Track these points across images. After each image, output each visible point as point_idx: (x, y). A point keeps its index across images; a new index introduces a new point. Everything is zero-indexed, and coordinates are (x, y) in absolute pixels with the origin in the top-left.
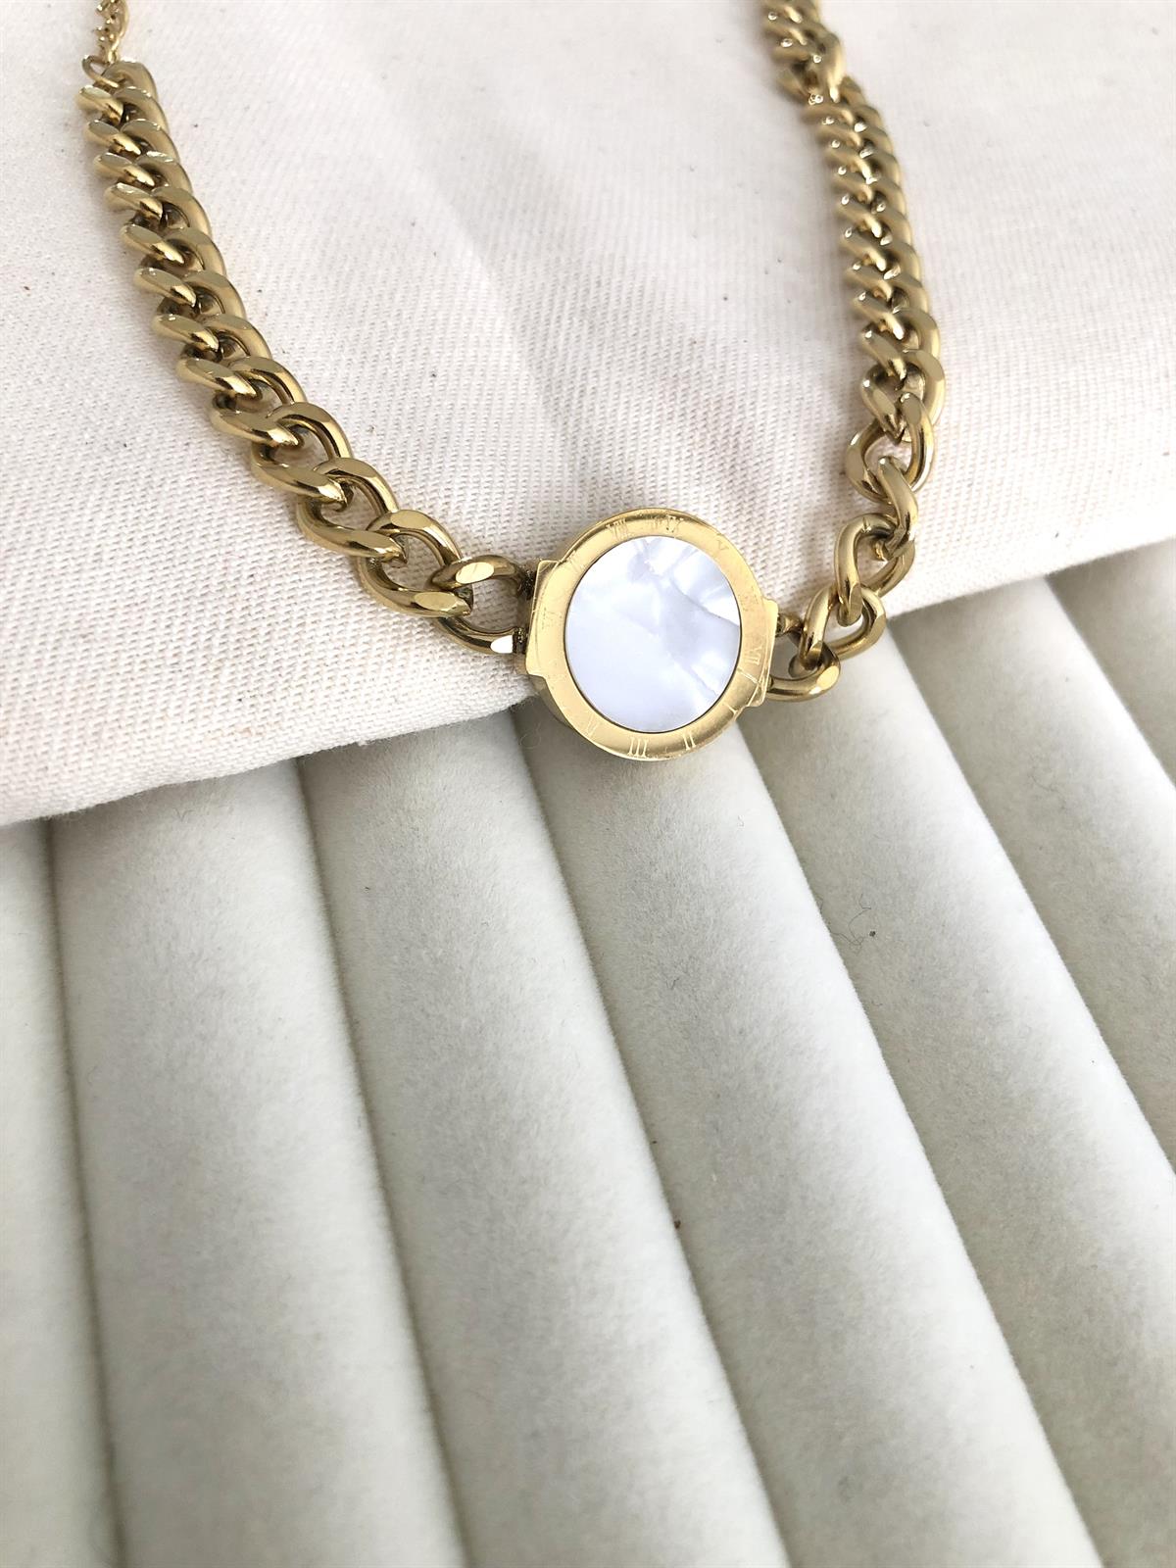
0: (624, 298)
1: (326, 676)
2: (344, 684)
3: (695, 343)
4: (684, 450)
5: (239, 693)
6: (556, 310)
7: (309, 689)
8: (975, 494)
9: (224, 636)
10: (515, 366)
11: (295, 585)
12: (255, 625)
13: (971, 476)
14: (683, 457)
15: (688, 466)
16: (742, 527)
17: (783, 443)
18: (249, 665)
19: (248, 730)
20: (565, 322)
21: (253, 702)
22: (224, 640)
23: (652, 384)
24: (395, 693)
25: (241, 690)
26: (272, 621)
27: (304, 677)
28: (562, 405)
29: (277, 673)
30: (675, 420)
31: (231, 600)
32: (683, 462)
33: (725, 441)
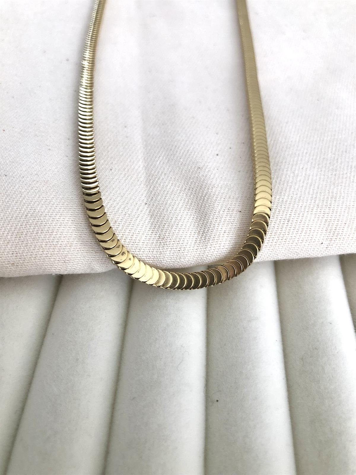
0: (182, 153)
1: (41, 250)
2: (47, 254)
3: (200, 168)
4: (187, 200)
5: (13, 252)
6: (159, 154)
7: (35, 254)
8: (290, 224)
9: (13, 233)
10: (141, 169)
11: (38, 220)
12: (23, 231)
13: (289, 218)
14: (186, 201)
15: (186, 205)
16: (200, 225)
17: (220, 201)
18: (18, 243)
19: (13, 264)
20: (161, 158)
21: (16, 255)
22: (13, 234)
23: (182, 179)
24: (64, 259)
25: (13, 251)
26: (28, 230)
27: (34, 250)
28: (151, 181)
29: (26, 247)
30: (186, 191)
31: (18, 222)
32: (185, 203)
33: (200, 198)
